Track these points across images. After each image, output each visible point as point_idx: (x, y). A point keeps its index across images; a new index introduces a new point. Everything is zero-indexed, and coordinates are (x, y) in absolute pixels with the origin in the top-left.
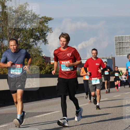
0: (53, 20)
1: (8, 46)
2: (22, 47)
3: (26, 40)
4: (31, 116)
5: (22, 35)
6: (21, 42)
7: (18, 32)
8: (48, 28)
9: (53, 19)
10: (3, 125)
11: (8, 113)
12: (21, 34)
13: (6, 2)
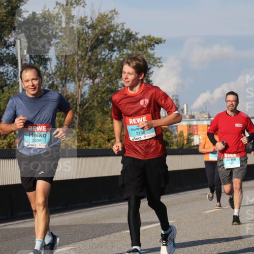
0: (164, 43)
1: (75, 94)
2: (104, 95)
3: (111, 82)
4: (118, 231)
5: (103, 72)
6: (100, 85)
7: (95, 66)
8: (153, 58)
9: (165, 41)
10: (63, 247)
11: (73, 224)
12: (101, 71)
13: (74, 7)
